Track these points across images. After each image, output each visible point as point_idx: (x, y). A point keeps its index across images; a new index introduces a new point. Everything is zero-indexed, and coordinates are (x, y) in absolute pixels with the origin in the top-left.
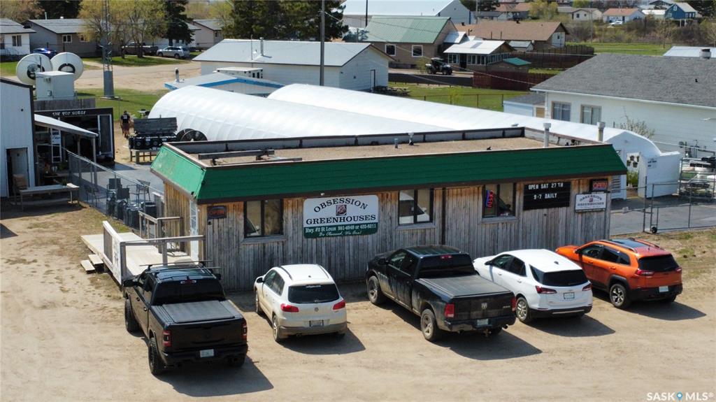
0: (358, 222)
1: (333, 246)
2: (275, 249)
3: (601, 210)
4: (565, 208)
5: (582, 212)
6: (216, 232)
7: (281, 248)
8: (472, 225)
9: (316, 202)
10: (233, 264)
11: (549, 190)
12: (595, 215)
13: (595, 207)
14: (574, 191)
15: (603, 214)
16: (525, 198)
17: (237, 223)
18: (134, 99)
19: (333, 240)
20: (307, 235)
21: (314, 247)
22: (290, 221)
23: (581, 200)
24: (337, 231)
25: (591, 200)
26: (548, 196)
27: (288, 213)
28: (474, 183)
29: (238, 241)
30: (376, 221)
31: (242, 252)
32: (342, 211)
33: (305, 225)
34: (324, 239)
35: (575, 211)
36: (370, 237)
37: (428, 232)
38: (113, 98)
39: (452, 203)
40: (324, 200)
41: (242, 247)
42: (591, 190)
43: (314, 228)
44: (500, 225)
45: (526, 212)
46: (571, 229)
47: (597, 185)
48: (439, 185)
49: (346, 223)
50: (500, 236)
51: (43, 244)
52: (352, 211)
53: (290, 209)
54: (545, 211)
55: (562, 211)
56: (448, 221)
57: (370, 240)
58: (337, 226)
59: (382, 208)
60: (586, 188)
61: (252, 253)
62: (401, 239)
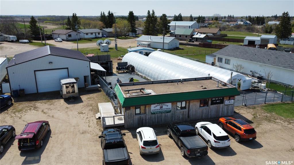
0: (166, 110)
1: (159, 116)
2: (143, 118)
3: (232, 104)
4: (222, 104)
5: (227, 105)
6: (128, 114)
7: (145, 117)
8: (196, 109)
9: (155, 105)
10: (132, 121)
11: (218, 100)
12: (230, 106)
13: (231, 104)
14: (225, 100)
15: (232, 105)
16: (211, 102)
17: (133, 111)
18: (122, 50)
19: (159, 114)
20: (152, 114)
21: (154, 116)
22: (147, 110)
23: (227, 102)
24: (160, 112)
25: (229, 102)
26: (217, 101)
27: (147, 108)
28: (197, 99)
29: (133, 116)
30: (171, 109)
31: (134, 119)
32: (161, 108)
33: (152, 111)
34: (156, 115)
35: (225, 105)
36: (169, 113)
37: (184, 112)
38: (117, 50)
39: (191, 104)
40: (156, 105)
41: (134, 117)
42: (230, 99)
43: (154, 112)
44: (204, 109)
45: (211, 106)
46: (224, 109)
47: (231, 98)
48: (188, 100)
49: (163, 110)
50: (204, 112)
51: (88, 106)
52: (164, 107)
53: (147, 107)
54: (217, 105)
55: (221, 105)
56: (190, 108)
57: (169, 114)
58: (160, 111)
59: (172, 106)
60: (228, 99)
61: (137, 119)
62: (177, 113)
